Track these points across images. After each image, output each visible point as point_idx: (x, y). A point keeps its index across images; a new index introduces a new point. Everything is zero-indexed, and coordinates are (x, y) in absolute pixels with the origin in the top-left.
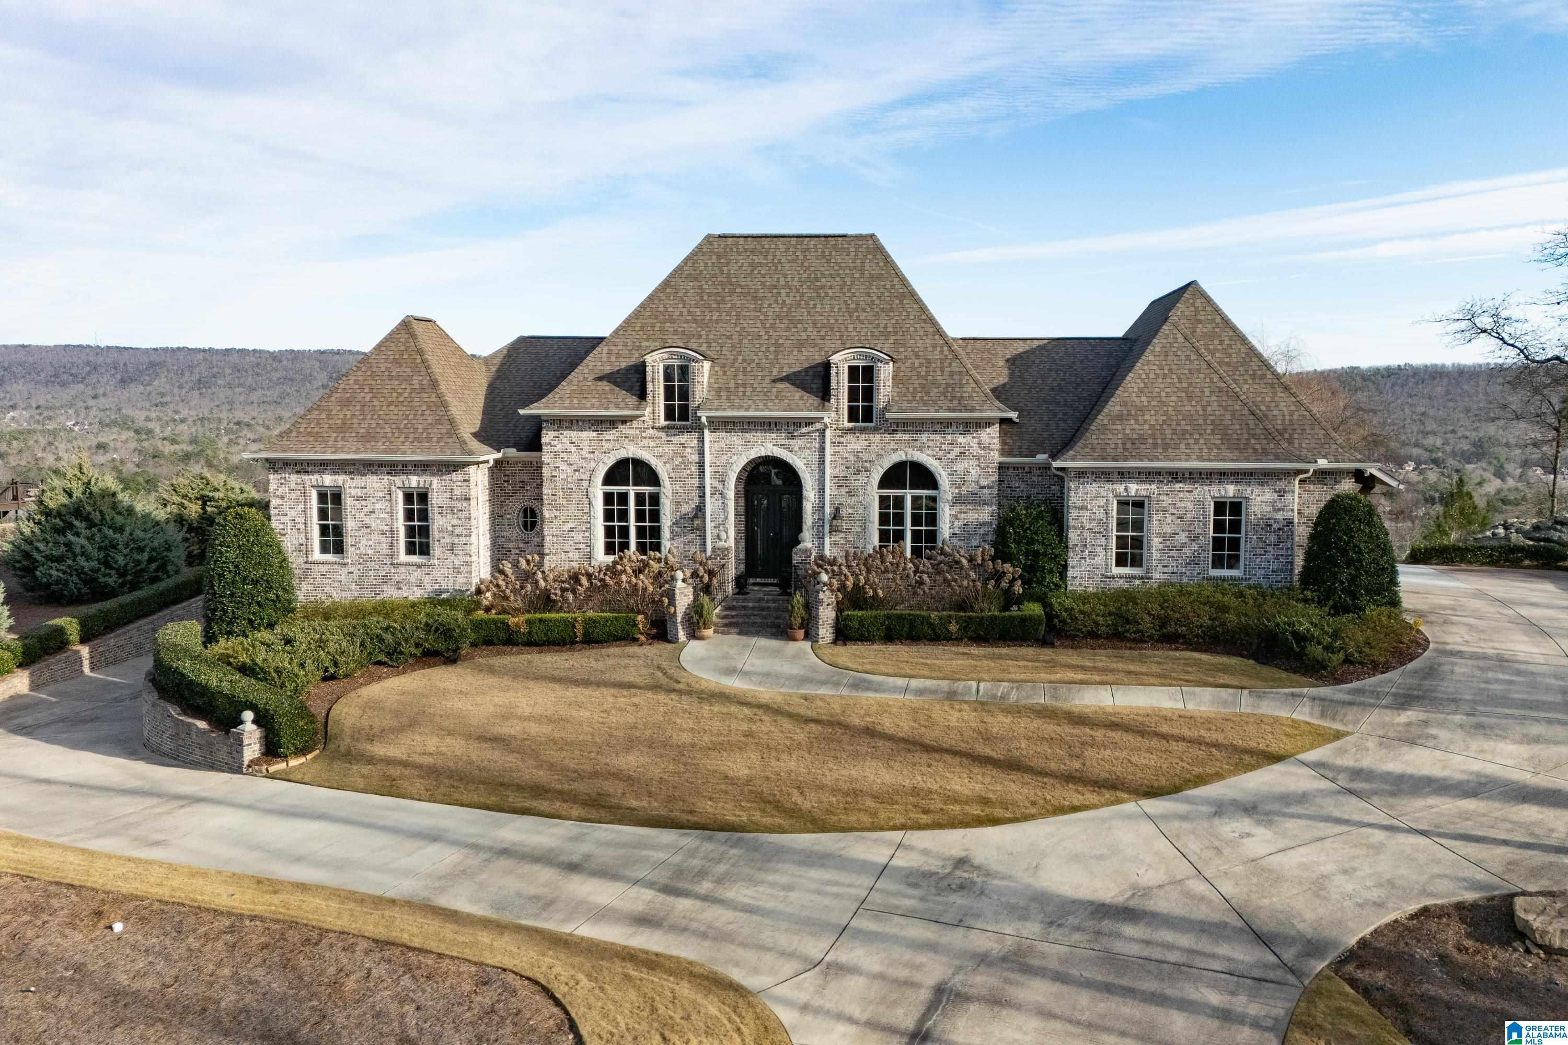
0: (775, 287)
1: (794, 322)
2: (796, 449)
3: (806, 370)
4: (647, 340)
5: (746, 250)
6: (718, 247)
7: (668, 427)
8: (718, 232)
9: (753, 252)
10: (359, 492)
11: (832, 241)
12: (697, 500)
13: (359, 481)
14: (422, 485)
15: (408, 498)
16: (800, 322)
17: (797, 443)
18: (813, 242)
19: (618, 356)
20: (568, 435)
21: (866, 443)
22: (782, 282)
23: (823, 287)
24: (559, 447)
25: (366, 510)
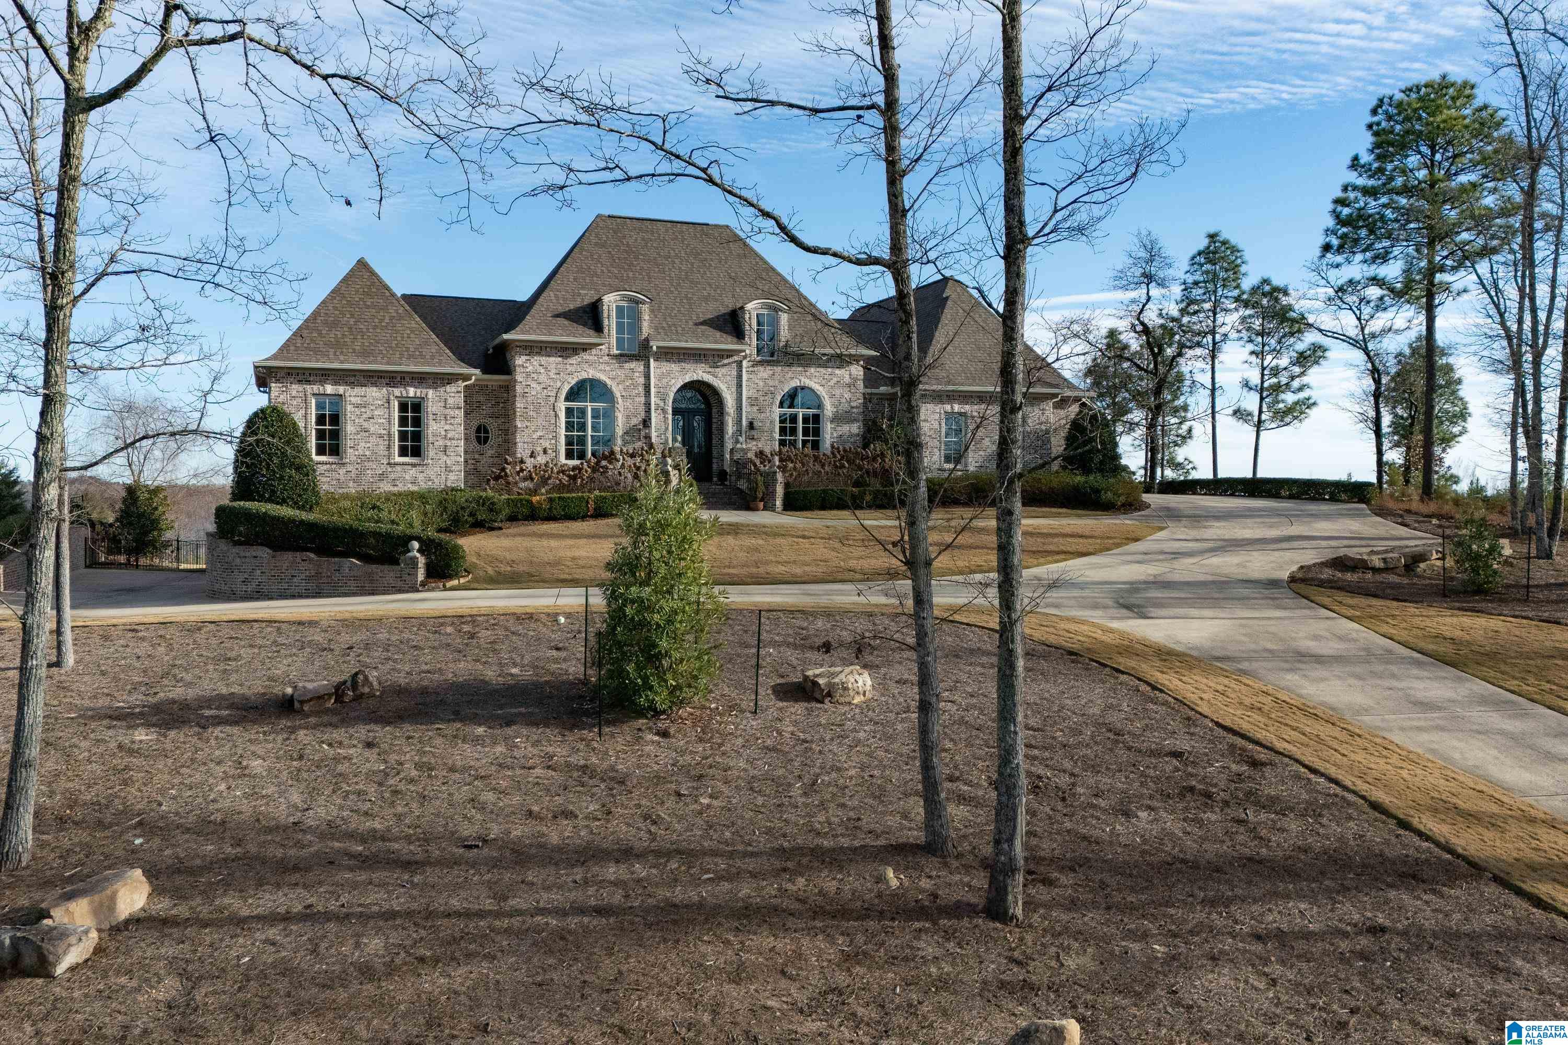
0: (668, 257)
1: (694, 283)
2: (720, 375)
7: (621, 355)
8: (606, 212)
9: (641, 230)
10: (358, 400)
11: (699, 228)
13: (358, 390)
14: (418, 394)
15: (403, 407)
17: (721, 371)
18: (685, 227)
20: (536, 360)
21: (771, 372)
24: (530, 368)
25: (365, 416)
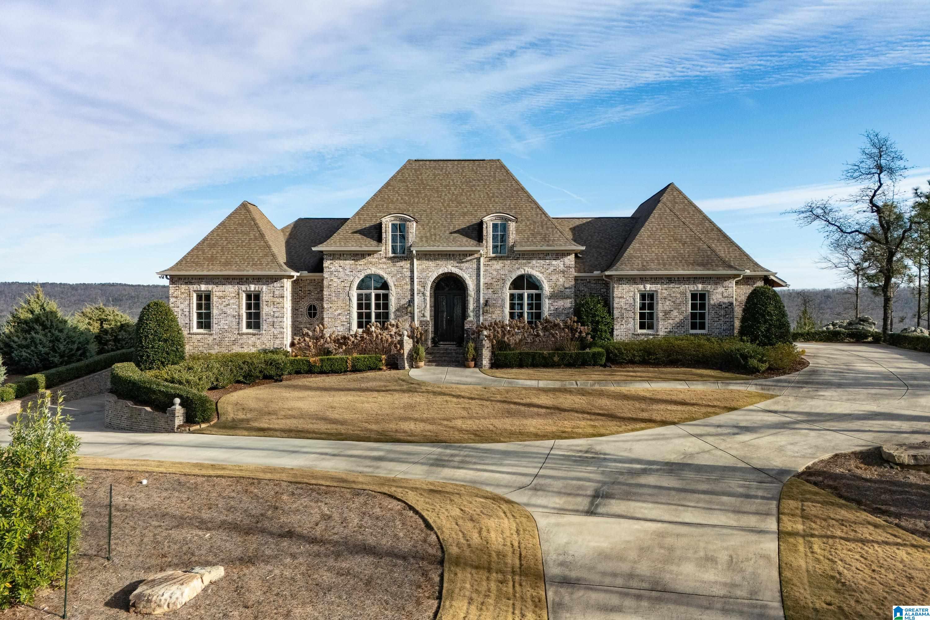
0: (448, 186)
1: (460, 203)
2: (464, 268)
3: (469, 227)
4: (380, 212)
5: (430, 167)
6: (415, 166)
7: (394, 257)
8: (414, 158)
9: (435, 168)
10: (221, 294)
11: (477, 163)
12: (409, 297)
13: (221, 288)
14: (257, 289)
15: (249, 297)
16: (463, 203)
17: (464, 265)
18: (467, 163)
19: (365, 220)
20: (337, 263)
21: (502, 265)
22: (451, 183)
23: (474, 185)
24: (333, 269)
25: (224, 304)
